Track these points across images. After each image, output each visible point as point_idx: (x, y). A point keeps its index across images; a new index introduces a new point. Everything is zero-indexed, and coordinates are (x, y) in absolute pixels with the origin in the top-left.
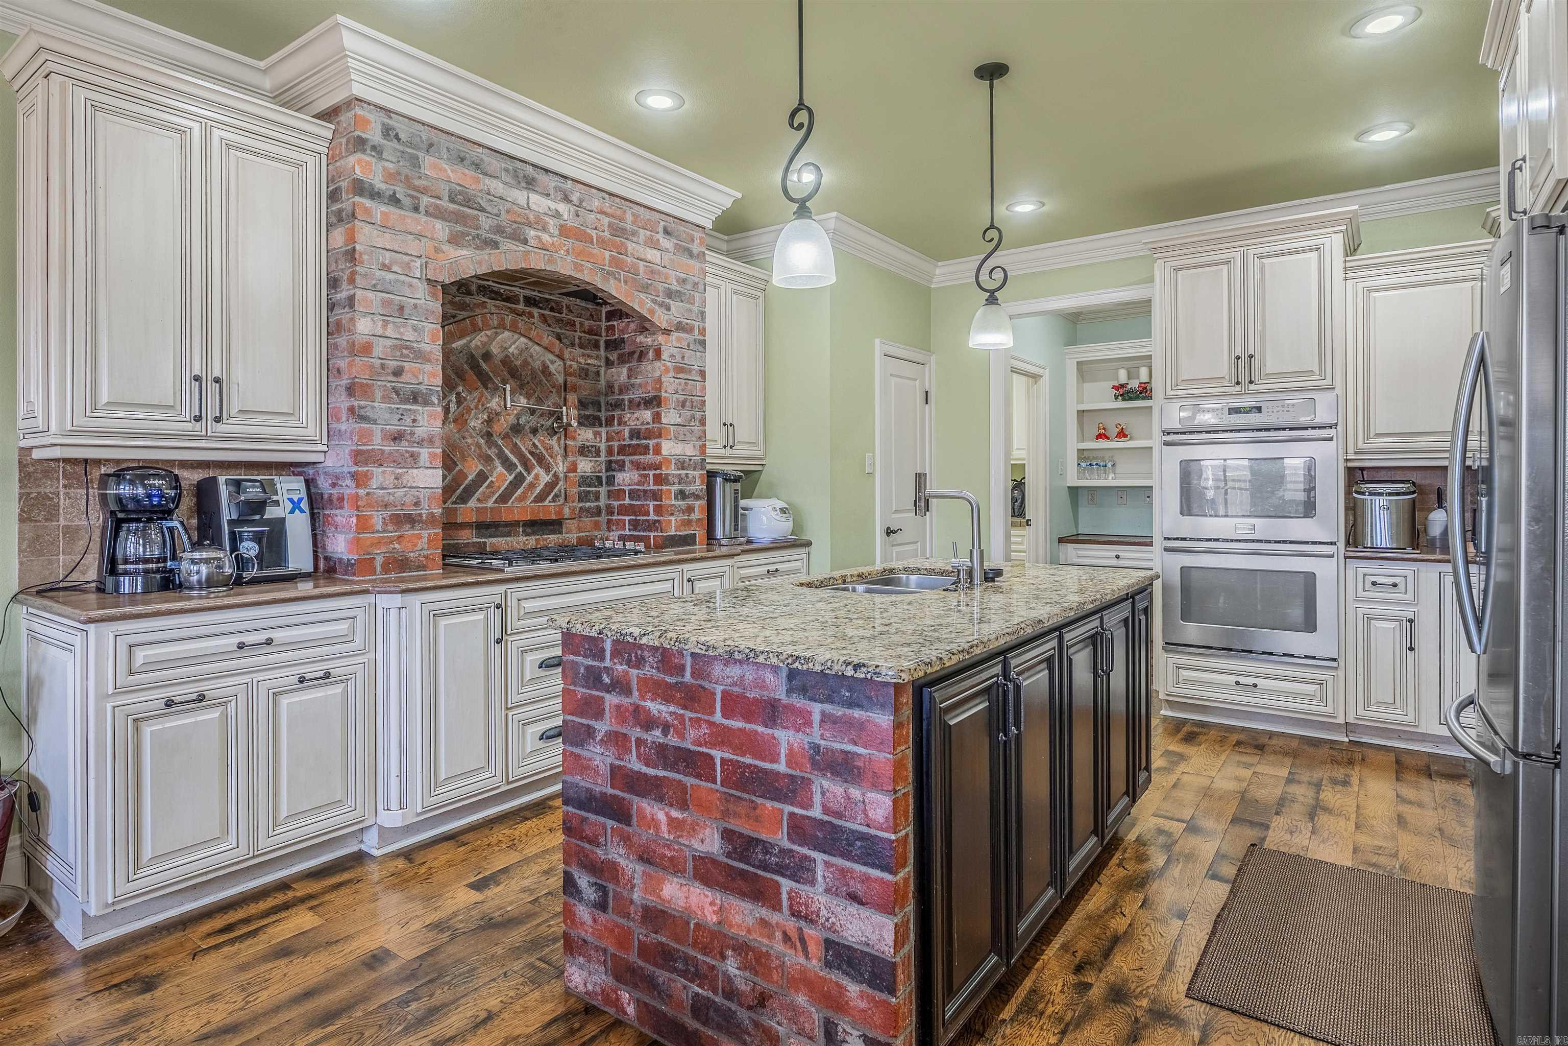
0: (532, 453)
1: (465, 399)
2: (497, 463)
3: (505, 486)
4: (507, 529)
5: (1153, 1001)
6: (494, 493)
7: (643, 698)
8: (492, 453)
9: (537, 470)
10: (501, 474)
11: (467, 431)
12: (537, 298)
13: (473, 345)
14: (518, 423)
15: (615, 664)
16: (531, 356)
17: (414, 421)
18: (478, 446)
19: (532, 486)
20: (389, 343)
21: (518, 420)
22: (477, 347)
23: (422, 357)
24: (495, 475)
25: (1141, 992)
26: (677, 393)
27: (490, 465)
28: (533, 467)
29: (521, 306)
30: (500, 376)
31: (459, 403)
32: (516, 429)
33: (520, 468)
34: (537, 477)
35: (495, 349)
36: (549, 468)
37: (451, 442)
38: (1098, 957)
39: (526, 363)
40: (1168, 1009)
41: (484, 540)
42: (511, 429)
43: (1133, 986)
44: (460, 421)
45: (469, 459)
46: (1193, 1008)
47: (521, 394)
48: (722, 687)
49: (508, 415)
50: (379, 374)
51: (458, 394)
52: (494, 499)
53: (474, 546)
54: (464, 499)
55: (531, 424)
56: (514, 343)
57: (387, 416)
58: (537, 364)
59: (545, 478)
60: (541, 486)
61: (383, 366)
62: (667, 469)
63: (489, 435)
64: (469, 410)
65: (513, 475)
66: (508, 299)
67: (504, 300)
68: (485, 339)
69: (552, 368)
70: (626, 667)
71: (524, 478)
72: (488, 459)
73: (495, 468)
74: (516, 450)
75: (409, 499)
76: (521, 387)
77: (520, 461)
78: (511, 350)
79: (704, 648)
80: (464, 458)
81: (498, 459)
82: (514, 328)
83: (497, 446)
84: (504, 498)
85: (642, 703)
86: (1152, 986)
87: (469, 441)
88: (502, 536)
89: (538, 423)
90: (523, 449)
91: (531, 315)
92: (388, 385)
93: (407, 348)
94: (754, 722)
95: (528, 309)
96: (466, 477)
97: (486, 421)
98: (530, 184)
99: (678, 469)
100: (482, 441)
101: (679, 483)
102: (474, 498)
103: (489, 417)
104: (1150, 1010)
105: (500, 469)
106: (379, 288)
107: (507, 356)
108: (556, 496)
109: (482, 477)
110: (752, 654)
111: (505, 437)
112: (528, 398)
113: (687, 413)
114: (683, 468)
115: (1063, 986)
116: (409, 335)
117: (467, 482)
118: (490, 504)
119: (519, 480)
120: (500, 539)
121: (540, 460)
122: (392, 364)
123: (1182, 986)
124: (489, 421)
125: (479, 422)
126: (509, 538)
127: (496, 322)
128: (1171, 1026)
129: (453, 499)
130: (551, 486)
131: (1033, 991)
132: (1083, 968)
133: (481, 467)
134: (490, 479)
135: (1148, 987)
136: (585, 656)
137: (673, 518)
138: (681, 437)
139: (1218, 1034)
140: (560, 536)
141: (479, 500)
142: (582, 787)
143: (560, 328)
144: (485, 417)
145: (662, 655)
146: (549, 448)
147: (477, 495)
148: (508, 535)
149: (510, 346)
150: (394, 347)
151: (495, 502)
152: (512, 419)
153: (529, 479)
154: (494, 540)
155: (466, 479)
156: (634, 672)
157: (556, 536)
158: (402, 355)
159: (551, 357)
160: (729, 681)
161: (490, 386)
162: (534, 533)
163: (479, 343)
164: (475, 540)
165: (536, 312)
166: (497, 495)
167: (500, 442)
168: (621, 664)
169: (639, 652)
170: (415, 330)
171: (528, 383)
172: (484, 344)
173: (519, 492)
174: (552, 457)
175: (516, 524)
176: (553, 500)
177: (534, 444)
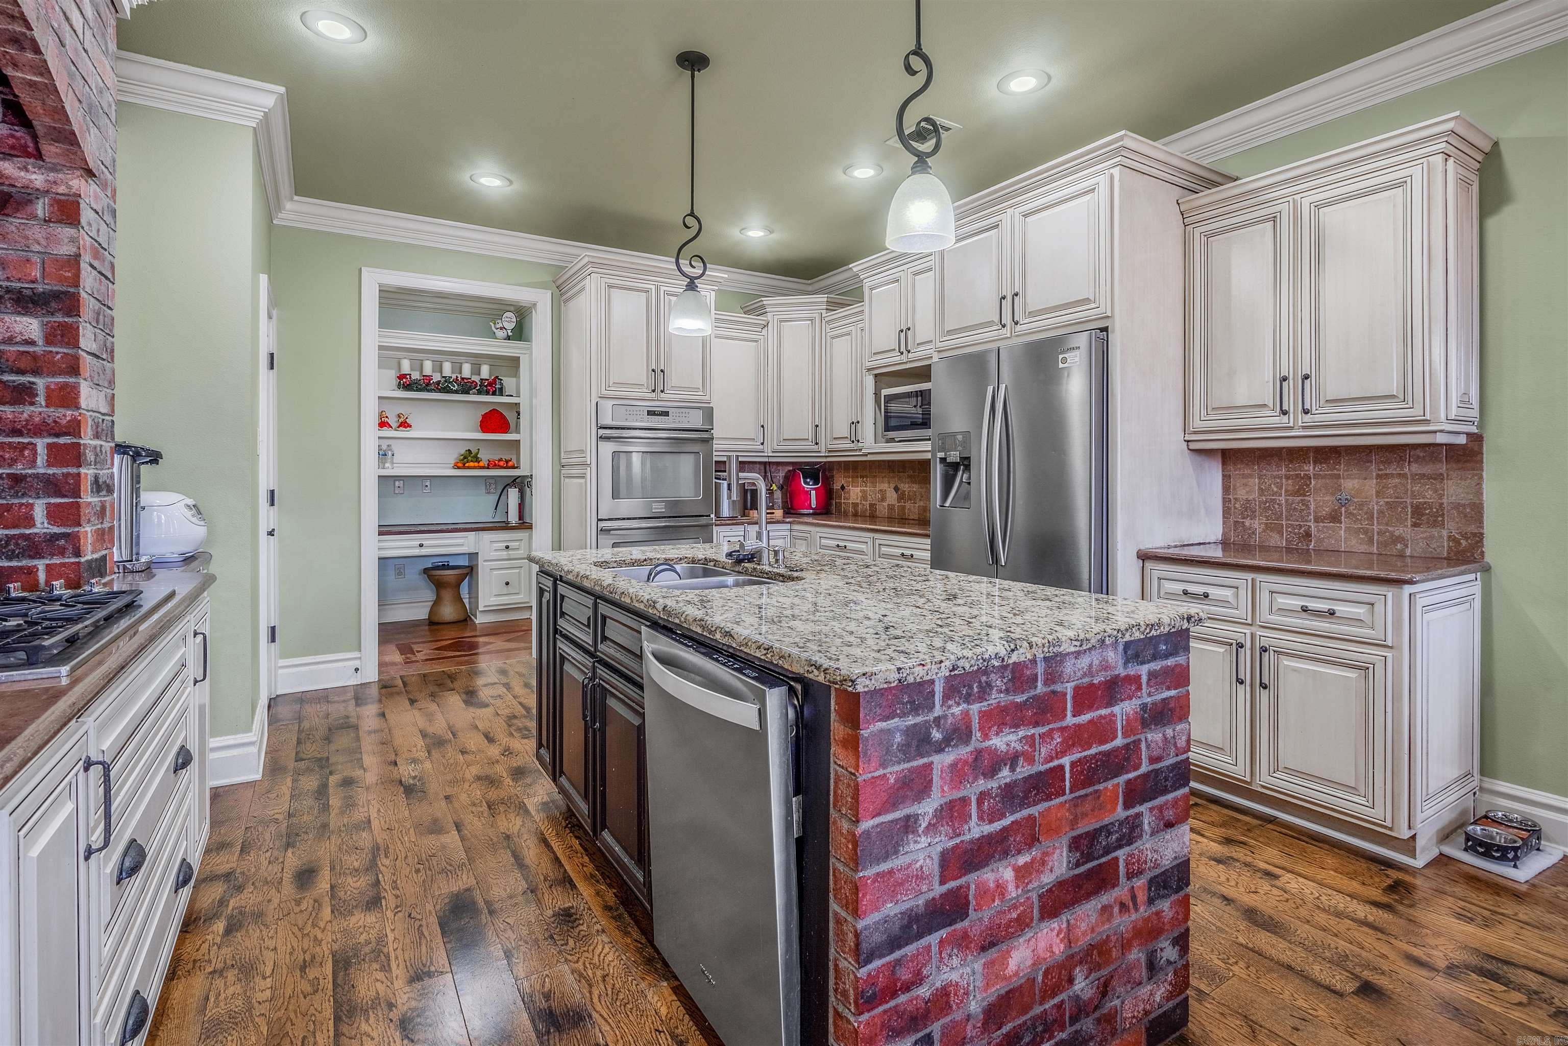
7: (986, 737)
15: (949, 707)
48: (1073, 684)
70: (965, 706)
79: (1078, 643)
85: (987, 743)
94: (1097, 709)
110: (1120, 635)
136: (903, 715)
142: (896, 915)
145: (1013, 672)
156: (975, 708)
160: (1079, 674)
168: (958, 704)
169: (984, 679)
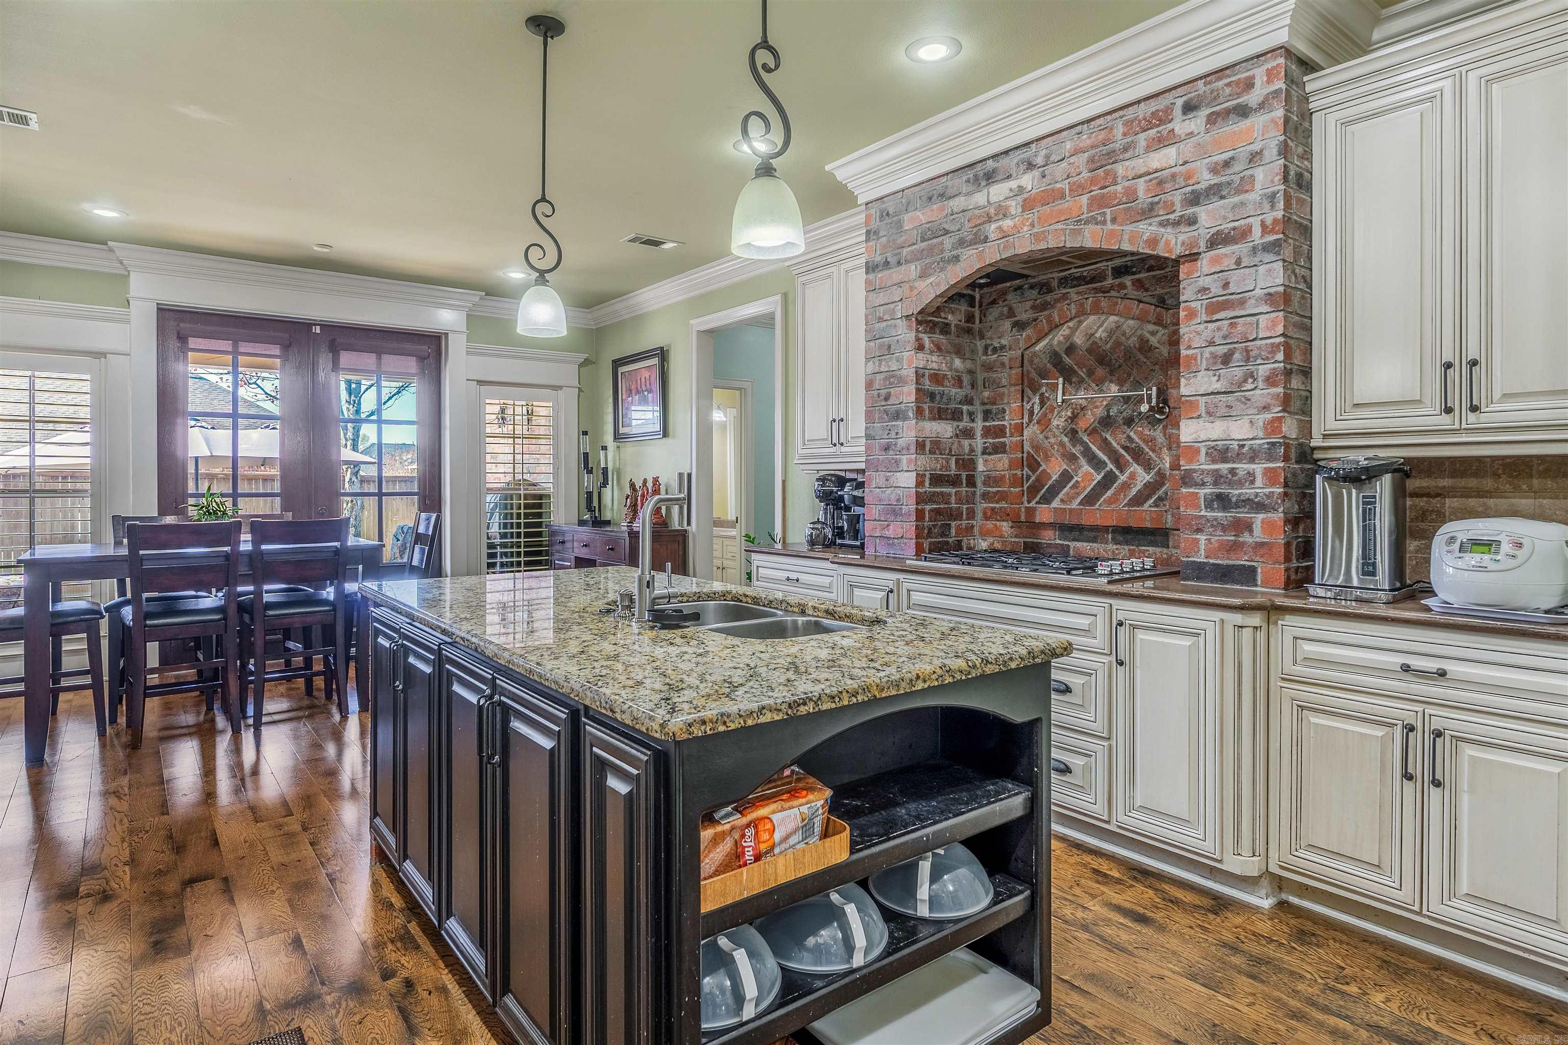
0: (1126, 448)
1: (1048, 399)
2: (1083, 461)
3: (1092, 486)
4: (1092, 534)
5: (323, 1006)
6: (1078, 494)
8: (1076, 450)
9: (1136, 468)
10: (1087, 474)
11: (1050, 430)
12: (1129, 264)
13: (1055, 342)
14: (1108, 416)
16: (1124, 334)
17: (897, 434)
18: (1062, 444)
19: (1126, 486)
20: (882, 376)
21: (1108, 412)
22: (1059, 342)
23: (902, 381)
24: (1080, 475)
25: (340, 1004)
26: (1211, 343)
27: (1074, 464)
28: (1127, 464)
29: (1110, 281)
30: (1085, 366)
31: (1042, 403)
32: (1106, 422)
33: (1111, 466)
34: (1132, 476)
35: (1079, 339)
36: (1149, 464)
37: (1035, 443)
38: (407, 1003)
39: (1118, 344)
40: (305, 1008)
41: (1067, 543)
42: (1099, 423)
43: (351, 1004)
44: (1043, 422)
45: (1053, 459)
46: (285, 1024)
47: (1111, 381)
49: (1097, 407)
50: (876, 402)
51: (1042, 395)
52: (1079, 500)
53: (1056, 548)
54: (1047, 500)
55: (1125, 414)
56: (1101, 326)
57: (881, 432)
58: (1133, 341)
59: (1143, 477)
60: (1138, 487)
61: (879, 396)
62: (1190, 461)
63: (1074, 432)
64: (1052, 409)
65: (1102, 474)
66: (1093, 280)
67: (1087, 283)
68: (1067, 332)
69: (1153, 341)
71: (1116, 478)
72: (1072, 458)
73: (1080, 467)
74: (1106, 446)
75: (893, 497)
76: (1112, 373)
77: (1110, 459)
78: (1097, 335)
80: (1047, 458)
81: (1084, 456)
82: (1096, 309)
83: (1083, 443)
84: (1090, 499)
86: (336, 1016)
87: (1052, 440)
88: (1089, 542)
89: (1134, 411)
90: (1115, 444)
91: (1122, 286)
92: (882, 408)
93: (893, 376)
95: (1117, 281)
96: (1050, 477)
97: (1069, 417)
98: (990, 177)
99: (1214, 461)
100: (1066, 440)
101: (1216, 483)
102: (1057, 499)
103: (1073, 413)
104: (319, 997)
105: (1086, 468)
106: (877, 336)
107: (1094, 343)
108: (1160, 499)
109: (1066, 477)
111: (1092, 432)
112: (1121, 383)
113: (1236, 372)
114: (1225, 460)
115: (403, 965)
116: (894, 366)
117: (1050, 482)
118: (1075, 505)
119: (1109, 480)
120: (1085, 544)
121: (1138, 455)
122: (883, 392)
123: (310, 1035)
124: (1073, 418)
125: (1063, 420)
126: (1095, 545)
127: (1074, 312)
128: (293, 998)
129: (1037, 499)
130: (1150, 489)
131: (417, 947)
132: (407, 987)
133: (1065, 467)
134: (1076, 479)
135: (338, 1012)
137: (1202, 538)
138: (1223, 411)
139: (250, 1019)
140: (1165, 550)
141: (1062, 500)
143: (1163, 288)
144: (1069, 414)
146: (1150, 441)
147: (1061, 496)
148: (1094, 540)
149: (1097, 331)
150: (885, 379)
151: (1080, 504)
152: (1100, 412)
153: (1123, 478)
154: (1079, 544)
155: (1050, 479)
157: (1158, 550)
158: (890, 383)
159: (1151, 327)
161: (1074, 380)
162: (1127, 543)
163: (1061, 338)
164: (1058, 542)
165: (1128, 280)
166: (1082, 496)
167: (1086, 439)
170: (898, 361)
171: (1120, 366)
172: (1067, 338)
173: (1109, 493)
174: (1153, 451)
175: (1106, 529)
176: (1156, 504)
177: (1129, 437)
